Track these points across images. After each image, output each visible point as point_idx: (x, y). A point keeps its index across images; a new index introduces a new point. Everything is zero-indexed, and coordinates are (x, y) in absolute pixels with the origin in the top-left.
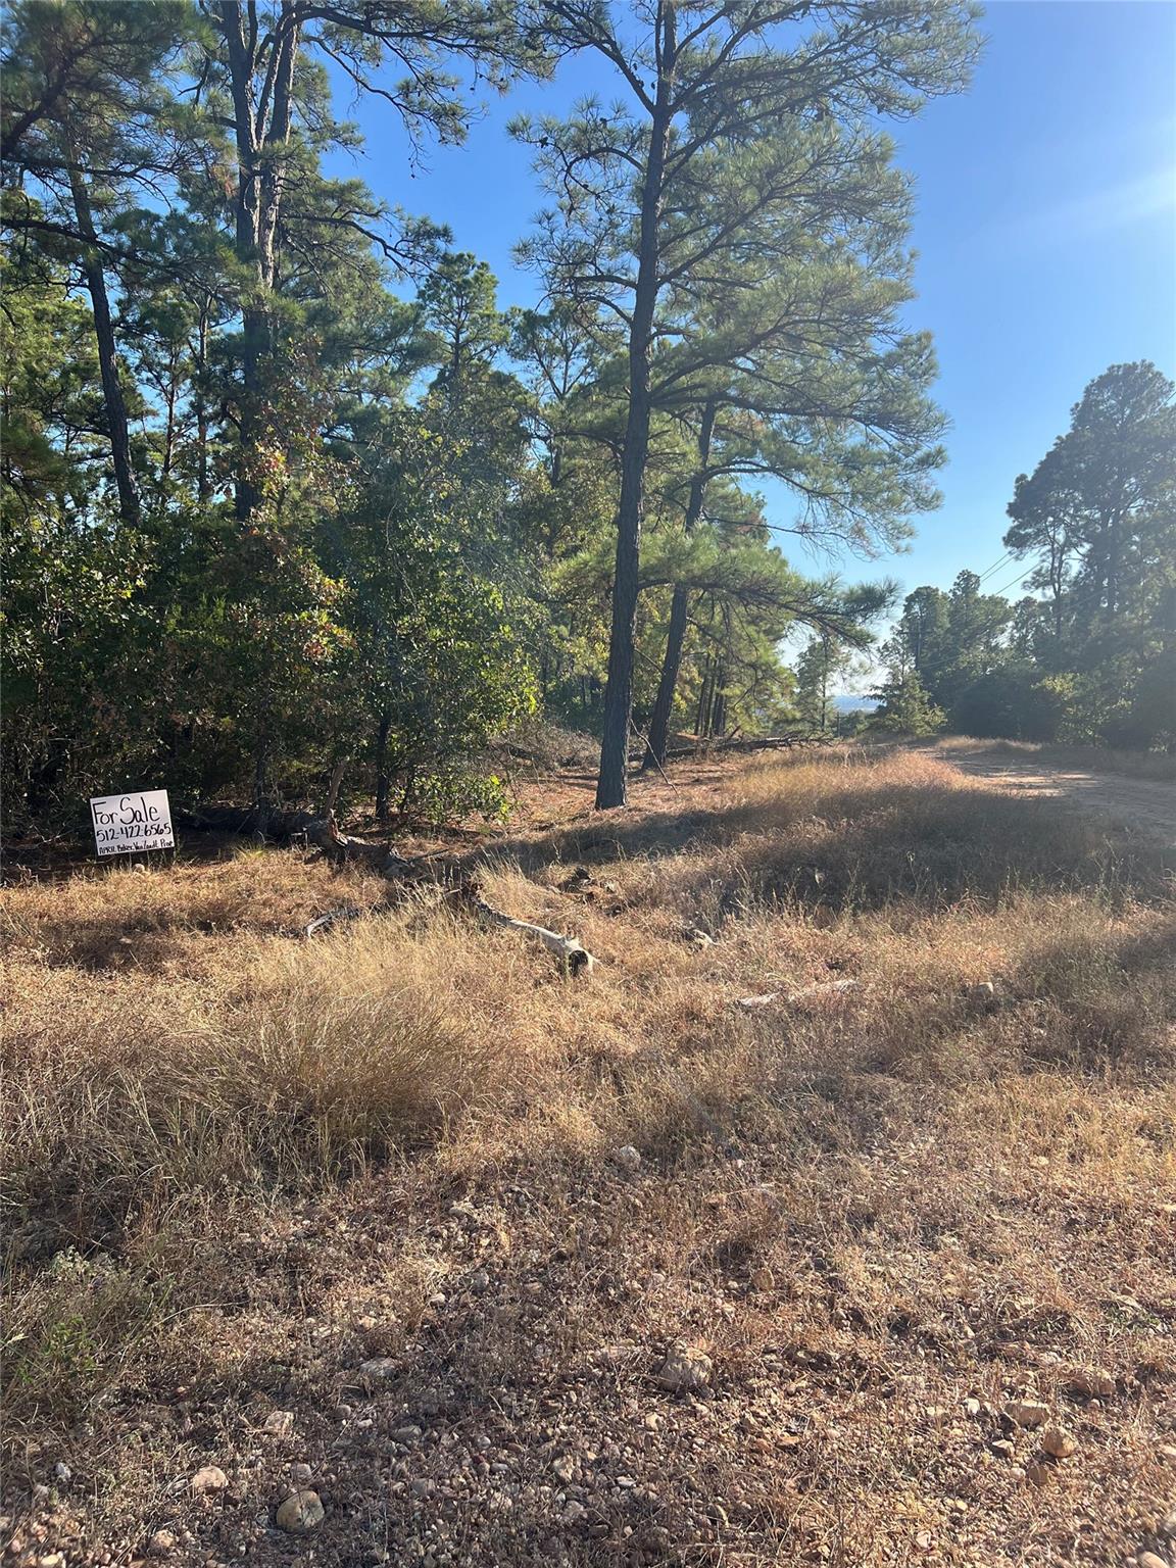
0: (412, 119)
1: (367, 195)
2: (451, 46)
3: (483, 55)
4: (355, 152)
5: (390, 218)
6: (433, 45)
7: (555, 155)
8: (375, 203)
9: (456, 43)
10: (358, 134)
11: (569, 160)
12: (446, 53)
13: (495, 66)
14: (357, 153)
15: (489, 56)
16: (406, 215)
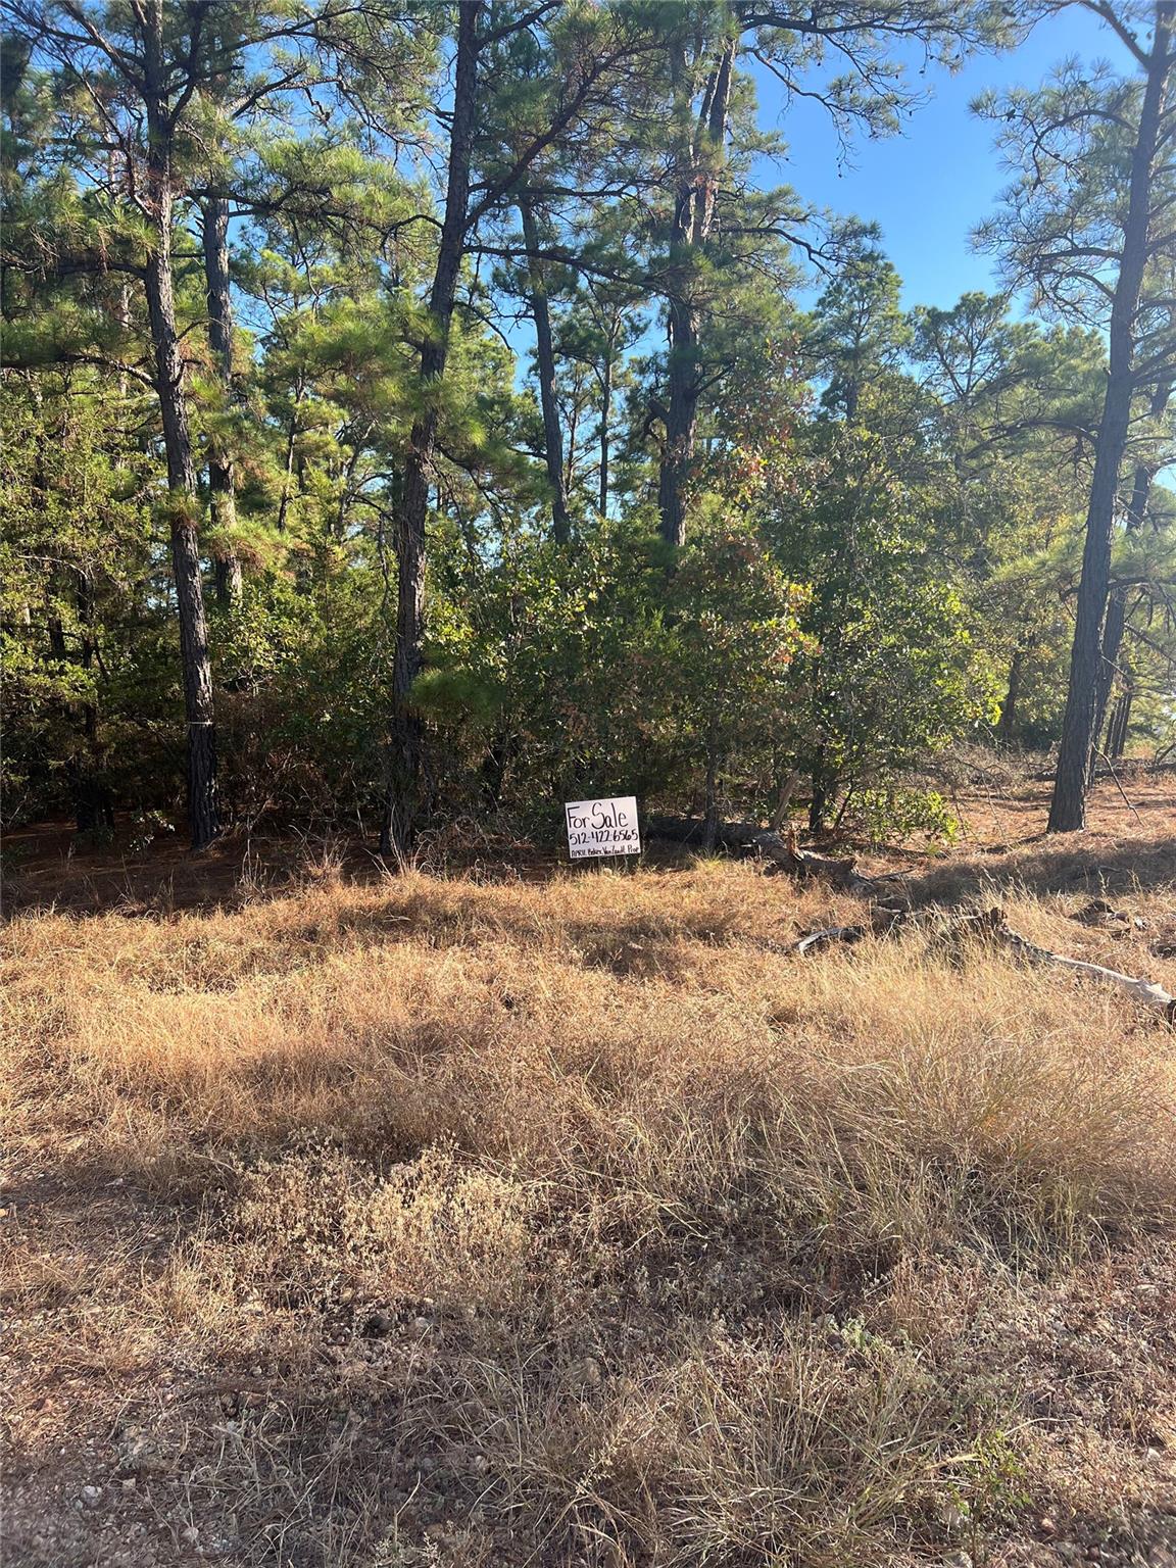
0: (842, 117)
1: (796, 200)
2: (901, 31)
3: (935, 35)
4: (779, 161)
5: (818, 220)
6: (879, 33)
7: (1023, 127)
8: (802, 208)
9: (906, 27)
10: (782, 142)
11: (1039, 130)
12: (894, 38)
13: (947, 44)
14: (781, 161)
15: (943, 34)
16: (834, 215)
